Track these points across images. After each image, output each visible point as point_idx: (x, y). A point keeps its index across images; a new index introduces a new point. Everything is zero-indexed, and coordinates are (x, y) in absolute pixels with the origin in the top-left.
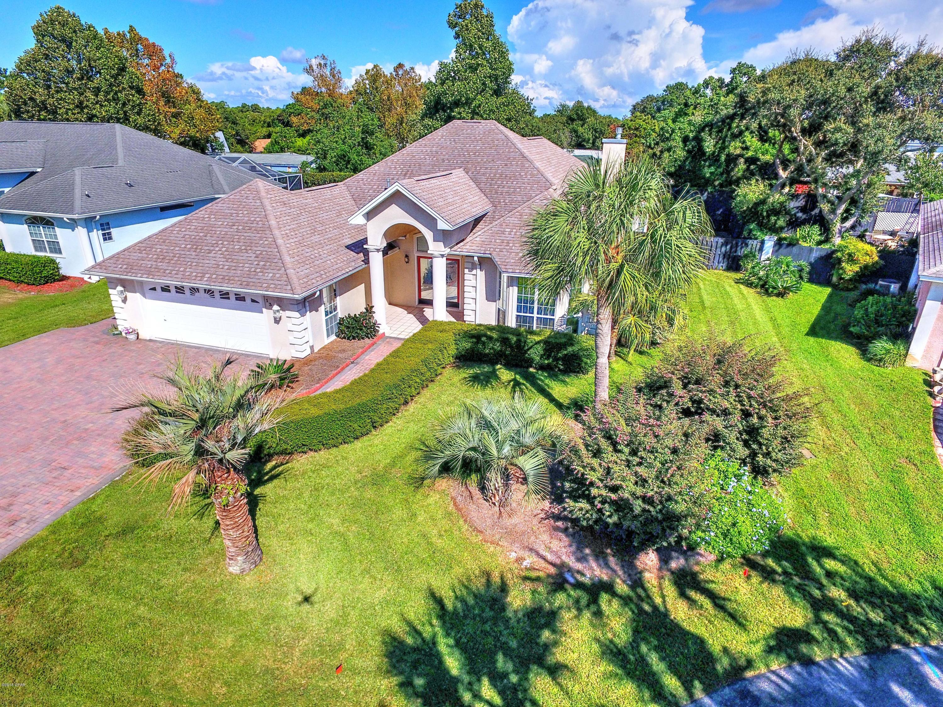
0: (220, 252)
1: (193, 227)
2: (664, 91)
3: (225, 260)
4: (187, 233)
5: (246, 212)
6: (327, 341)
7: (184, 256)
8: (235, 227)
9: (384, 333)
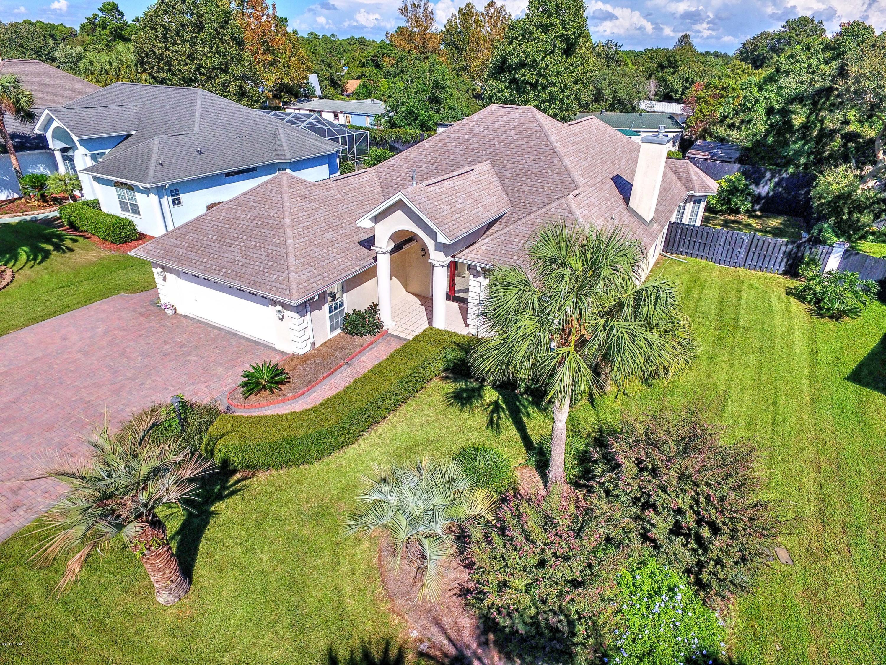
0: (238, 247)
1: (222, 218)
2: (783, 27)
3: (241, 255)
4: (216, 223)
5: (267, 207)
6: (330, 336)
7: (209, 247)
8: (255, 222)
9: (387, 331)
